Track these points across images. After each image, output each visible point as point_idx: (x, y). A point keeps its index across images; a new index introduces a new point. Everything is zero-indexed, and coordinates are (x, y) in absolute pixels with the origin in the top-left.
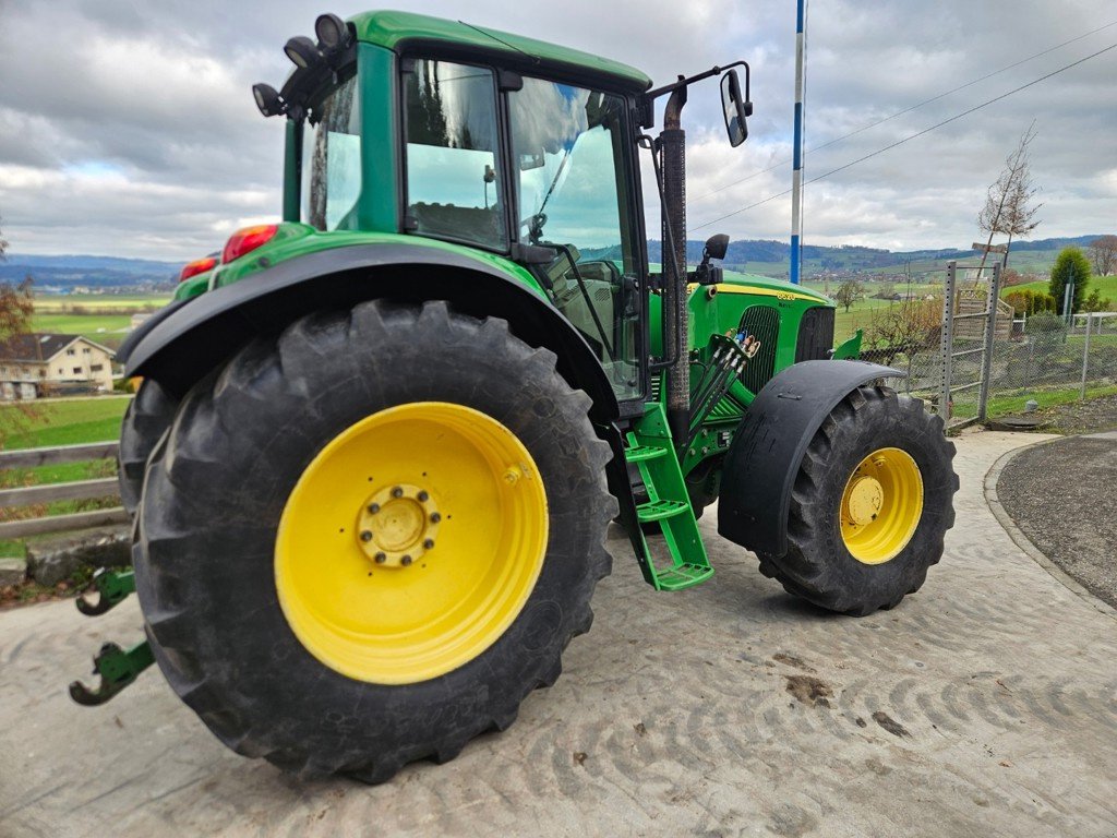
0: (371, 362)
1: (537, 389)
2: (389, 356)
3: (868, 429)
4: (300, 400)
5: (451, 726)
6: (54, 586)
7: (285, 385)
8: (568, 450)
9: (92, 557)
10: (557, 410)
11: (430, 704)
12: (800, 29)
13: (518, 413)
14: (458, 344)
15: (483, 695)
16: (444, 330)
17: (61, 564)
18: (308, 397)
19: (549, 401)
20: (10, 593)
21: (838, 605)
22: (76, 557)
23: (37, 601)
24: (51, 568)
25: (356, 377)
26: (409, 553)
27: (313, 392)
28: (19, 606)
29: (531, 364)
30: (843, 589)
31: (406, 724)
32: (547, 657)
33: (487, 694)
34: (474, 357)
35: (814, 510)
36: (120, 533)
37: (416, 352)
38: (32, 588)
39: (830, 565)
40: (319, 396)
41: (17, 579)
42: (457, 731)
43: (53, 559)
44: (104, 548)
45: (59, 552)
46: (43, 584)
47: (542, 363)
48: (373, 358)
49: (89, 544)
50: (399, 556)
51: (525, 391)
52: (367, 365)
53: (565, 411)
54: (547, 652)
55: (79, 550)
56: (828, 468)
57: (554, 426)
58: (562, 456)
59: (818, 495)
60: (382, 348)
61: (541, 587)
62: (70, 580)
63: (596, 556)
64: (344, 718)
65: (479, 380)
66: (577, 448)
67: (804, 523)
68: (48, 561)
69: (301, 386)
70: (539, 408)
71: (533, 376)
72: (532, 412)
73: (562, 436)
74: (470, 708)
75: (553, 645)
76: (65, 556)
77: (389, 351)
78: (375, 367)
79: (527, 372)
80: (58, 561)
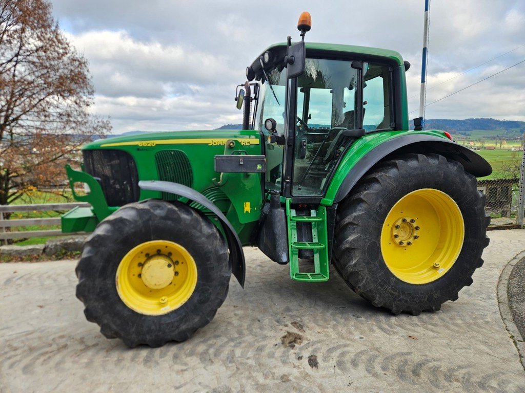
6: (51, 256)
9: (66, 246)
12: (426, 9)
17: (54, 248)
20: (35, 257)
22: (60, 246)
23: (43, 261)
24: (51, 249)
28: (37, 262)
36: (77, 238)
38: (44, 256)
41: (39, 252)
43: (52, 246)
44: (70, 243)
45: (54, 244)
46: (47, 255)
49: (66, 242)
55: (61, 243)
62: (57, 254)
68: (50, 246)
76: (56, 245)
80: (53, 247)
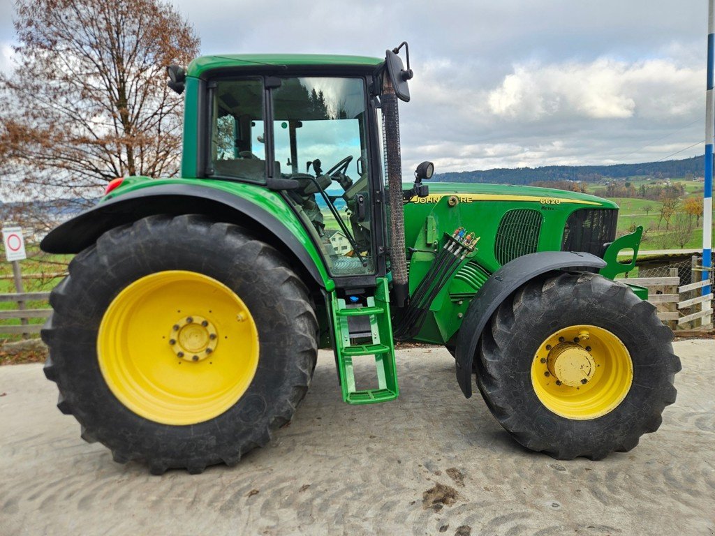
0: (140, 248)
1: (245, 266)
2: (151, 245)
3: (554, 308)
4: (104, 267)
5: (192, 454)
7: (97, 259)
8: (268, 303)
10: (259, 279)
11: (180, 438)
13: (233, 279)
14: (192, 239)
15: (213, 441)
16: (184, 231)
18: (107, 265)
19: (254, 273)
21: (530, 445)
25: (133, 256)
26: (198, 355)
27: (111, 263)
29: (241, 251)
30: (533, 433)
31: (165, 446)
32: (256, 429)
33: (215, 441)
34: (202, 246)
35: (499, 366)
37: (167, 243)
39: (518, 412)
40: (114, 265)
42: (196, 458)
47: (249, 250)
48: (142, 246)
50: (193, 355)
51: (236, 267)
52: (139, 250)
53: (266, 280)
54: (257, 426)
56: (512, 335)
57: (257, 288)
58: (264, 307)
59: (502, 355)
60: (148, 241)
61: (253, 385)
63: (292, 372)
64: (131, 434)
65: (206, 259)
66: (275, 303)
67: (490, 376)
69: (105, 260)
70: (247, 277)
71: (242, 258)
72: (242, 279)
73: (263, 295)
74: (204, 447)
75: (260, 422)
77: (151, 242)
78: (143, 251)
79: (238, 255)
